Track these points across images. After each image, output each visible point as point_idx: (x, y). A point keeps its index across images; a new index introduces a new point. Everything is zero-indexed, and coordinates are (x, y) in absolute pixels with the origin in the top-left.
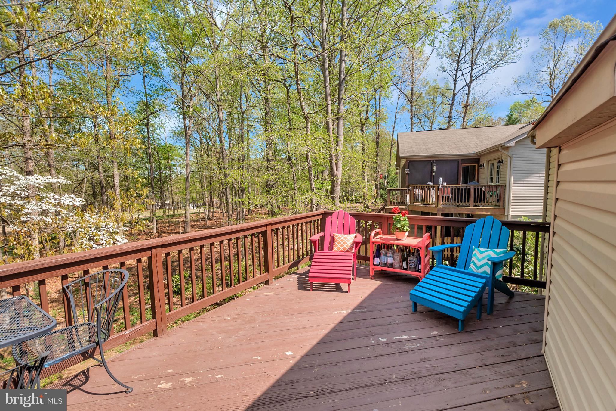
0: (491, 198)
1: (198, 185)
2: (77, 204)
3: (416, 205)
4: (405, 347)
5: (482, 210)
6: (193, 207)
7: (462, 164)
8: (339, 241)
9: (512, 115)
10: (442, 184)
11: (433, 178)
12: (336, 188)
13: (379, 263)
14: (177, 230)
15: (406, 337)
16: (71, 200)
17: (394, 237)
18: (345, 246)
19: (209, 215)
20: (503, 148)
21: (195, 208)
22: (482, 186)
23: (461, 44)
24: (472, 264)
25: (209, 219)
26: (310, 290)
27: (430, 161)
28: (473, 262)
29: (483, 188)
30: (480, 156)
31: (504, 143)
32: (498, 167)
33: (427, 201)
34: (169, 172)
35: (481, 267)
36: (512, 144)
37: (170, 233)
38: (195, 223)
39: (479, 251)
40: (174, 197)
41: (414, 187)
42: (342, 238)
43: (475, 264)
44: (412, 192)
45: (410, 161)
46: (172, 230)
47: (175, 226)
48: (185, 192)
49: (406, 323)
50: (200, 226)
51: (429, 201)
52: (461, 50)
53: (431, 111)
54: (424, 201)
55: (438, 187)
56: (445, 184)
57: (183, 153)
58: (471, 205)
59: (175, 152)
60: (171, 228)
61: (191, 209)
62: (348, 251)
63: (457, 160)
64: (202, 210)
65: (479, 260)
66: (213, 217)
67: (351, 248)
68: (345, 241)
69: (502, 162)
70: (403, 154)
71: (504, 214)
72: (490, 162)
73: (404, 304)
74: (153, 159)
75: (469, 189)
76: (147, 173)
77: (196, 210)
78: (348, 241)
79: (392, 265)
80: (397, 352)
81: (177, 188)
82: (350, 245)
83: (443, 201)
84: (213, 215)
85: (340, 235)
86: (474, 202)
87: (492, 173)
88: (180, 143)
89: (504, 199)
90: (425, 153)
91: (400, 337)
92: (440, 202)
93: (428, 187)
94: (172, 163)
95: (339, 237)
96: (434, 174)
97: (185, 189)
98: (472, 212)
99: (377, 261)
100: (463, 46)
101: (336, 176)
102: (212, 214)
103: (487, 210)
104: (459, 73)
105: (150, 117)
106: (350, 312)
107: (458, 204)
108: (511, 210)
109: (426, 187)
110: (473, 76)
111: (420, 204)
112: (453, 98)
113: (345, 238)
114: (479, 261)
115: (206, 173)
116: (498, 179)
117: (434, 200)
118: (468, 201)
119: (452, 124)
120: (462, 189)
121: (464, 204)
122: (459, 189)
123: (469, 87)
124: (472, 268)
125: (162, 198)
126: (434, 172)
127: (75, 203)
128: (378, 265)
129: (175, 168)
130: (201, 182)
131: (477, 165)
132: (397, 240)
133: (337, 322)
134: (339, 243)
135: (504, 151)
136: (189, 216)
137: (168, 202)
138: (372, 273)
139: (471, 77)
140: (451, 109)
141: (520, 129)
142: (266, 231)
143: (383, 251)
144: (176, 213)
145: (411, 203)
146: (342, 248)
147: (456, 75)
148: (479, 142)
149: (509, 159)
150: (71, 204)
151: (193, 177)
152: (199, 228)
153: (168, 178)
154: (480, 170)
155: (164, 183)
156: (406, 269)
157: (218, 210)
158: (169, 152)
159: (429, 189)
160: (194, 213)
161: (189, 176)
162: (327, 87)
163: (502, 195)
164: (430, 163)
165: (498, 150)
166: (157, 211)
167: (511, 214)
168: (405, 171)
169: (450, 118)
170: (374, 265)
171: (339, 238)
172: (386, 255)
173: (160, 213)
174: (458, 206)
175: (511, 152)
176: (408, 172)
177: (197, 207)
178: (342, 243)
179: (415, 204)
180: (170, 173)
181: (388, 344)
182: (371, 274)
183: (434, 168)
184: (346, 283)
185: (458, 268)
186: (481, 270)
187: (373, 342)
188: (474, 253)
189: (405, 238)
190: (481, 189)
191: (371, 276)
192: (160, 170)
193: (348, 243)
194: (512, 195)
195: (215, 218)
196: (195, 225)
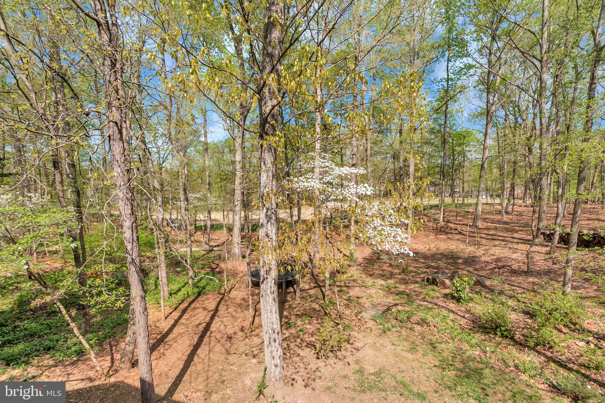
1: (496, 171)
2: (369, 193)
6: (486, 196)
14: (465, 222)
16: (364, 189)
19: (507, 207)
21: (489, 198)
25: (507, 213)
34: (462, 159)
37: (457, 224)
38: (487, 216)
40: (466, 185)
46: (460, 220)
47: (463, 216)
48: (478, 180)
50: (493, 221)
57: (481, 137)
59: (472, 137)
60: (458, 218)
61: (484, 199)
64: (498, 201)
66: (513, 211)
74: (447, 146)
76: (439, 161)
77: (490, 201)
81: (470, 176)
84: (513, 208)
88: (479, 125)
94: (467, 149)
97: (478, 176)
102: (511, 207)
105: (449, 102)
115: (510, 157)
125: (452, 186)
127: (367, 192)
129: (469, 154)
130: (501, 168)
136: (480, 208)
137: (458, 190)
144: (466, 202)
150: (364, 193)
151: (490, 164)
152: (492, 223)
153: (461, 166)
155: (456, 170)
157: (520, 202)
158: (464, 137)
160: (487, 204)
161: (486, 162)
166: (446, 199)
173: (448, 200)
177: (492, 196)
180: (464, 159)
192: (453, 158)
195: (515, 213)
196: (487, 218)
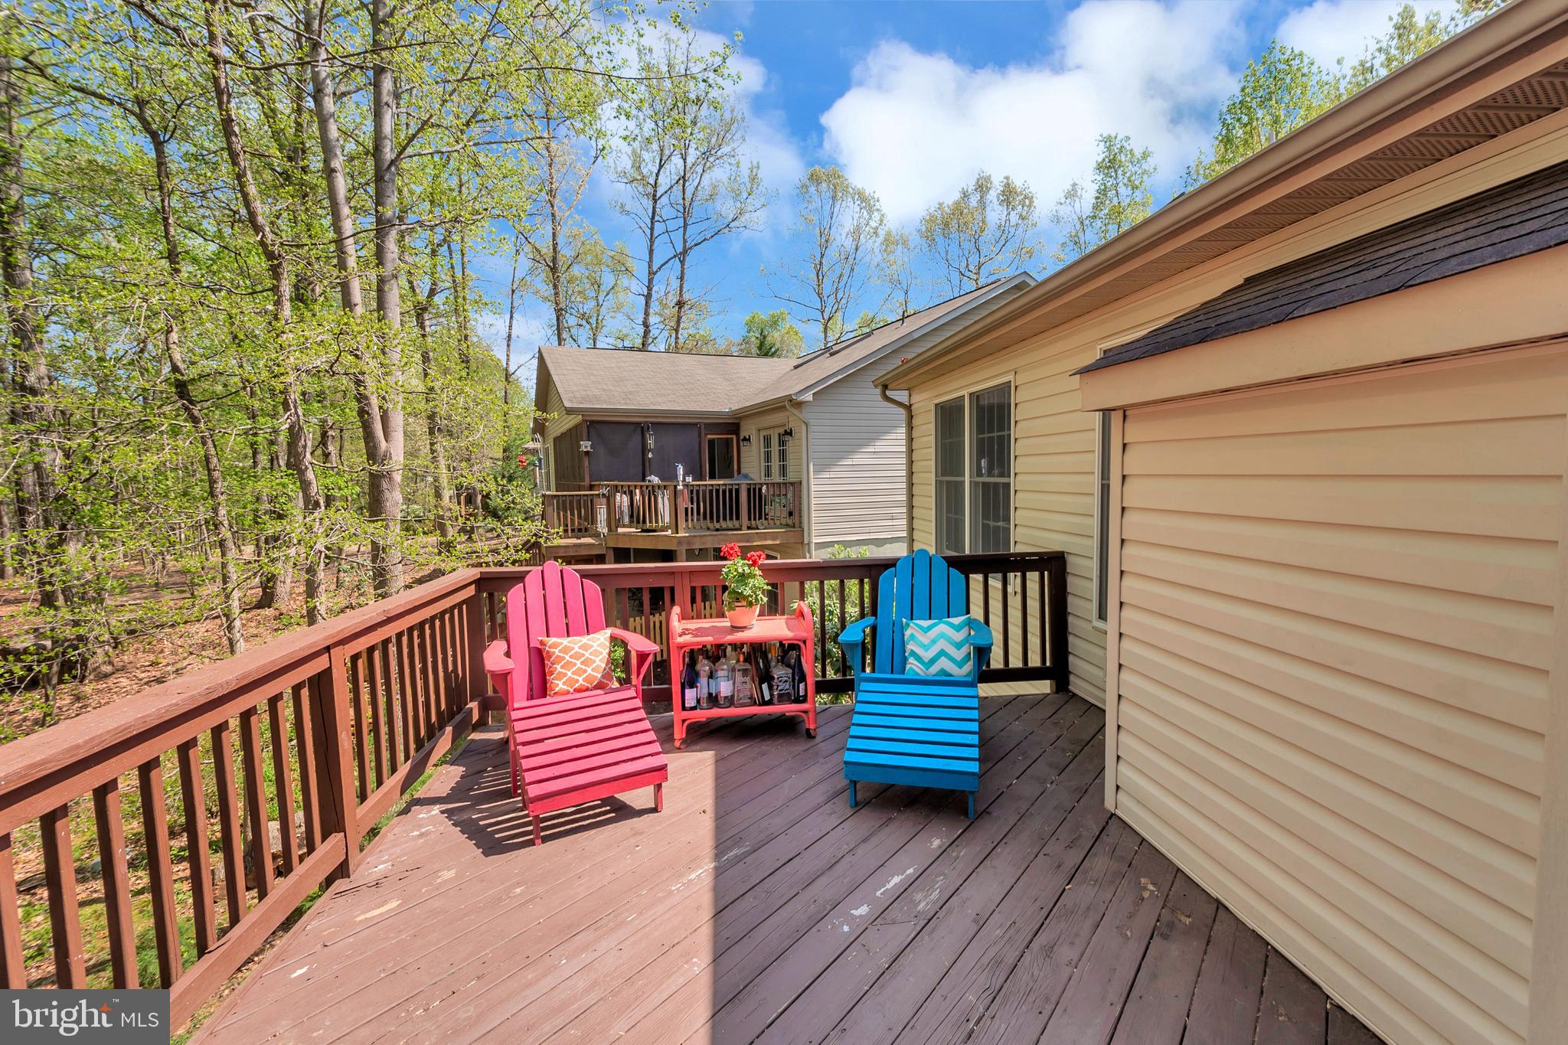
0: (775, 510)
3: (624, 534)
4: (921, 907)
5: (764, 536)
7: (706, 434)
8: (567, 658)
9: (765, 337)
10: (684, 480)
11: (647, 464)
12: (387, 494)
13: (698, 701)
15: (896, 880)
17: (726, 623)
18: (589, 670)
20: (791, 403)
22: (762, 484)
23: (658, 161)
24: (911, 660)
26: (531, 843)
27: (639, 424)
28: (913, 653)
29: (764, 488)
30: (740, 418)
31: (796, 394)
32: (782, 443)
33: (651, 522)
35: (933, 661)
36: (808, 397)
39: (921, 628)
41: (616, 488)
42: (577, 649)
43: (919, 658)
44: (612, 500)
45: (592, 422)
49: (864, 841)
51: (657, 522)
52: (657, 175)
53: (592, 304)
54: (644, 522)
55: (675, 487)
56: (689, 479)
58: (744, 527)
62: (600, 686)
63: (695, 424)
65: (926, 648)
67: (607, 675)
68: (587, 655)
69: (790, 434)
70: (570, 401)
71: (802, 543)
72: (763, 433)
73: (818, 795)
75: (737, 491)
78: (597, 653)
79: (730, 701)
80: (919, 929)
82: (604, 666)
83: (687, 520)
85: (565, 641)
86: (750, 519)
87: (768, 457)
89: (800, 510)
90: (626, 404)
91: (889, 886)
92: (682, 524)
93: (650, 488)
95: (558, 645)
96: (650, 455)
98: (748, 542)
99: (691, 695)
100: (661, 166)
101: (387, 456)
103: (774, 536)
104: (659, 228)
106: (716, 868)
107: (717, 526)
108: (814, 533)
109: (647, 487)
110: (689, 241)
111: (634, 530)
112: (650, 281)
113: (585, 647)
114: (927, 650)
116: (783, 470)
117: (667, 519)
118: (738, 518)
119: (650, 340)
120: (724, 492)
121: (730, 524)
122: (718, 491)
123: (682, 262)
124: (914, 667)
126: (649, 451)
128: (693, 708)
131: (734, 437)
132: (735, 628)
133: (706, 913)
134: (568, 665)
135: (795, 411)
138: (679, 733)
139: (685, 241)
140: (647, 304)
141: (796, 367)
142: (328, 672)
143: (704, 666)
145: (610, 530)
146: (581, 681)
147: (652, 229)
148: (731, 388)
149: (804, 427)
154: (743, 449)
156: (770, 703)
159: (654, 491)
162: (333, 171)
163: (797, 503)
164: (639, 431)
165: (782, 408)
167: (815, 540)
168: (579, 446)
169: (646, 324)
170: (684, 708)
171: (566, 650)
172: (711, 676)
174: (717, 530)
175: (806, 414)
176: (589, 449)
178: (578, 663)
179: (620, 530)
181: (880, 916)
182: (677, 736)
183: (651, 442)
184: (648, 784)
185: (879, 673)
186: (934, 669)
187: (846, 928)
188: (908, 633)
189: (754, 622)
190: (760, 490)
191: (677, 744)
193: (598, 663)
194: (813, 501)
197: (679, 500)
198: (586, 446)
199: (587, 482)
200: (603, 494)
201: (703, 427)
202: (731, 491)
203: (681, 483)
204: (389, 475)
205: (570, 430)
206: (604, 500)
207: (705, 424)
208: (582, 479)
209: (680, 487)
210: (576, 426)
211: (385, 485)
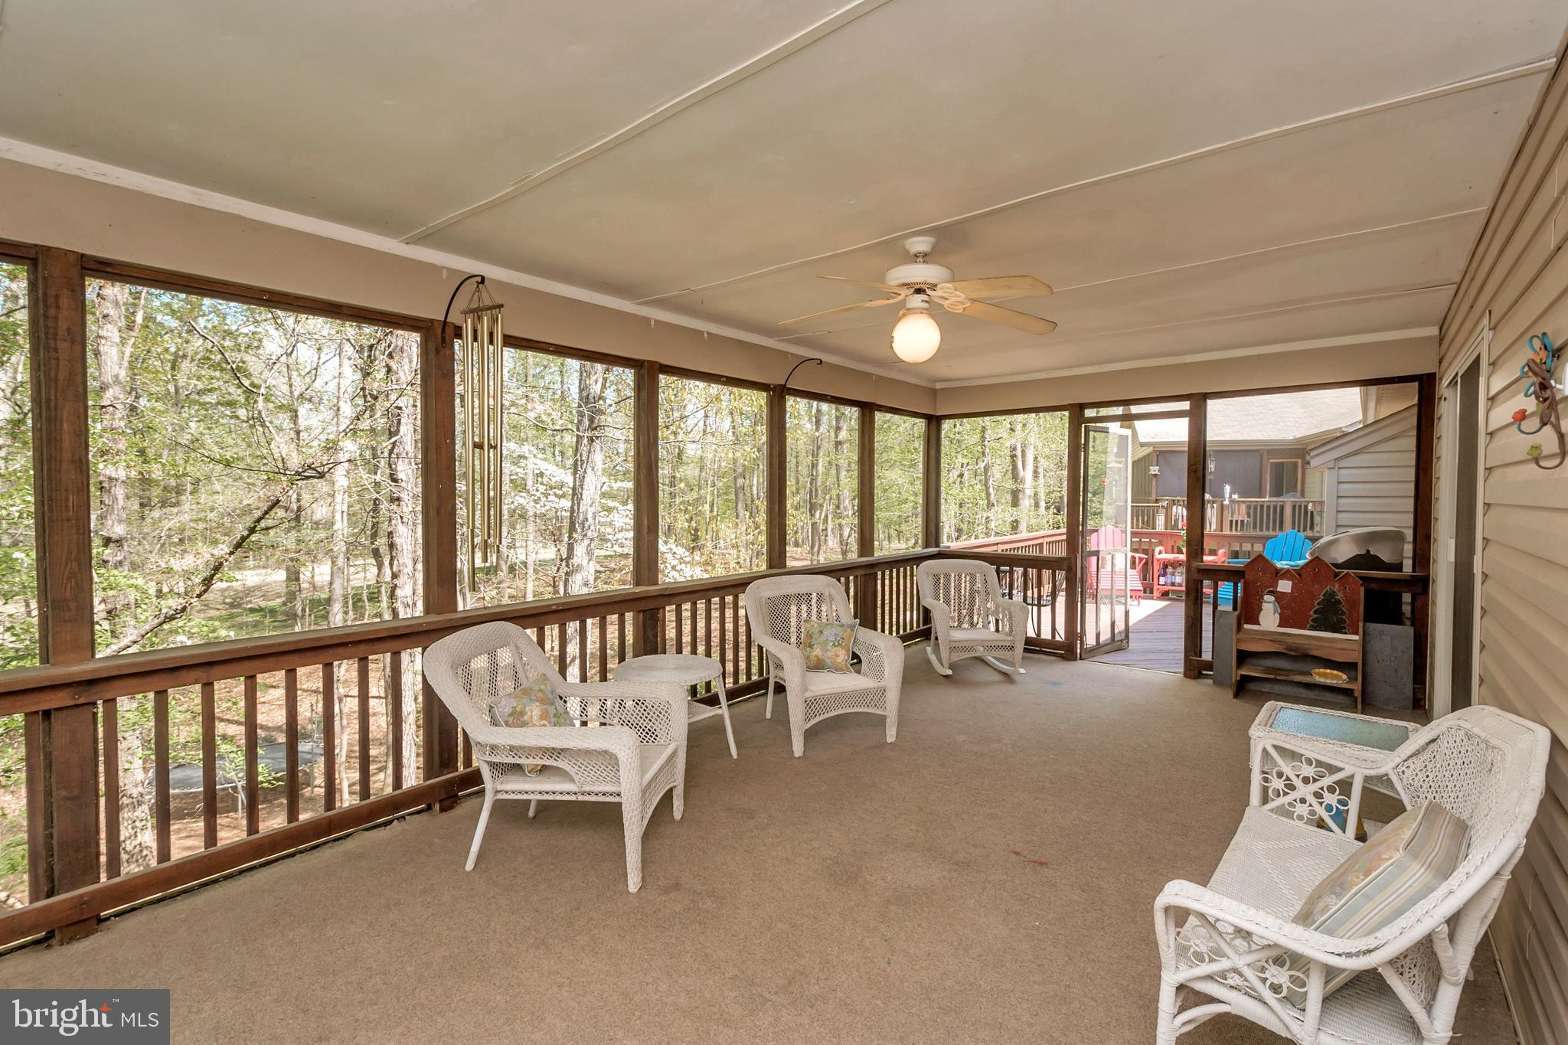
7: (1269, 459)
10: (1231, 497)
11: (1208, 484)
22: (1310, 502)
30: (1308, 443)
31: (1346, 427)
44: (1169, 510)
45: (1161, 452)
55: (1222, 502)
56: (1235, 496)
63: (1258, 451)
70: (1145, 437)
75: (1283, 508)
96: (1211, 477)
99: (1162, 580)
101: (1022, 482)
117: (1213, 527)
118: (1281, 529)
120: (1269, 508)
122: (1263, 507)
126: (1210, 473)
128: (1164, 585)
131: (1300, 461)
138: (1157, 593)
154: (1308, 471)
168: (1150, 469)
170: (1160, 585)
172: (1172, 575)
176: (1157, 472)
183: (1211, 466)
190: (1306, 507)
197: (1225, 513)
198: (1154, 470)
199: (1154, 497)
200: (1163, 506)
201: (1265, 453)
202: (1275, 507)
203: (1227, 499)
204: (1023, 491)
205: (1145, 457)
206: (1164, 510)
207: (1268, 450)
208: (1150, 495)
209: (1226, 502)
210: (1149, 455)
211: (1021, 496)
